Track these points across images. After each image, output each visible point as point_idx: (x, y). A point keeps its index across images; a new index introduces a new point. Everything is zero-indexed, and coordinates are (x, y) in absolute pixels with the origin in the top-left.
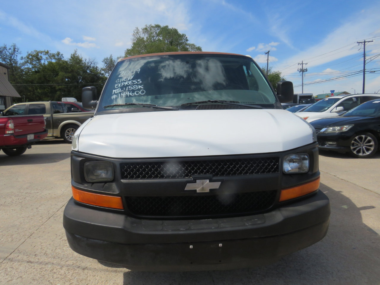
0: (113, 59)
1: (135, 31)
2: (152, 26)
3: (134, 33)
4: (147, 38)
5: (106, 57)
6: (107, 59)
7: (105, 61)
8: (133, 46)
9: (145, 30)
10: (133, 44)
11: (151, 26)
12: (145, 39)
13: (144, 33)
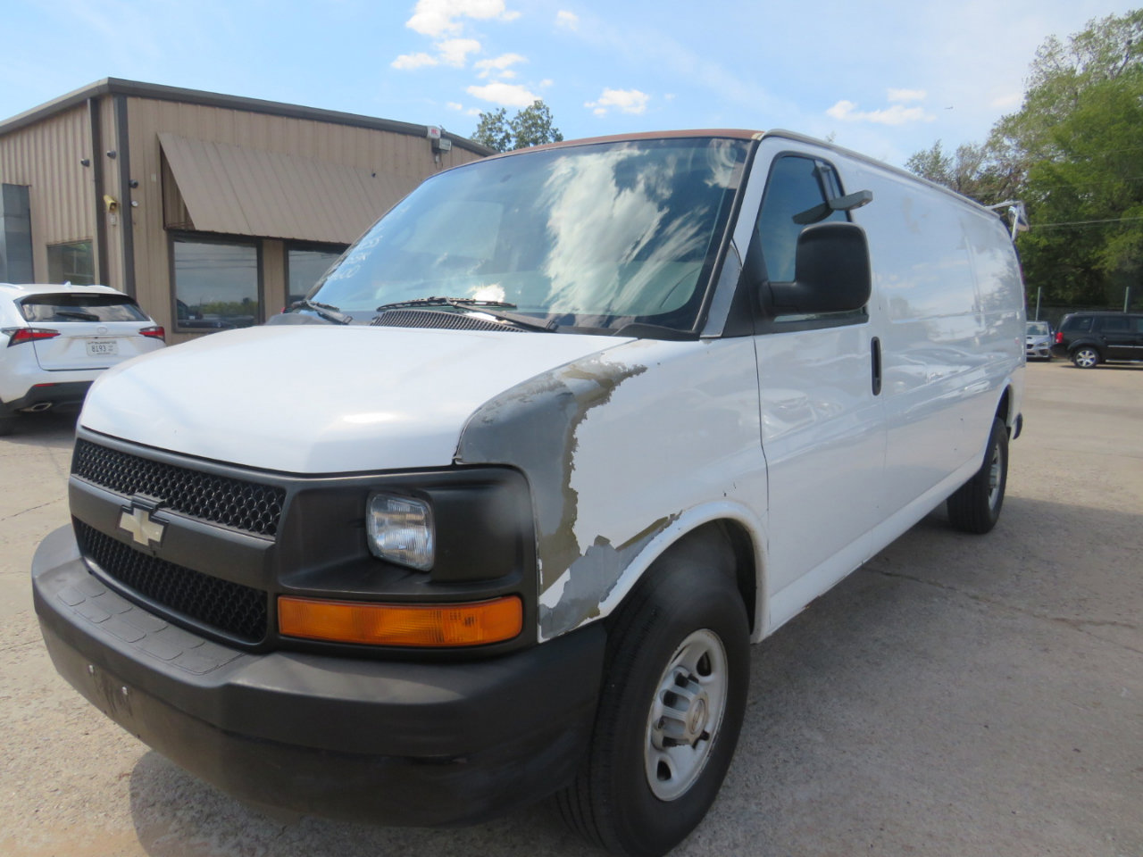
0: (941, 155)
1: (1043, 50)
2: (1116, 19)
3: (1036, 57)
4: (1086, 68)
5: (918, 151)
6: (921, 157)
7: (916, 161)
8: (1028, 103)
9: (1087, 39)
10: (1026, 98)
11: (1114, 22)
12: (1079, 71)
13: (1075, 51)
